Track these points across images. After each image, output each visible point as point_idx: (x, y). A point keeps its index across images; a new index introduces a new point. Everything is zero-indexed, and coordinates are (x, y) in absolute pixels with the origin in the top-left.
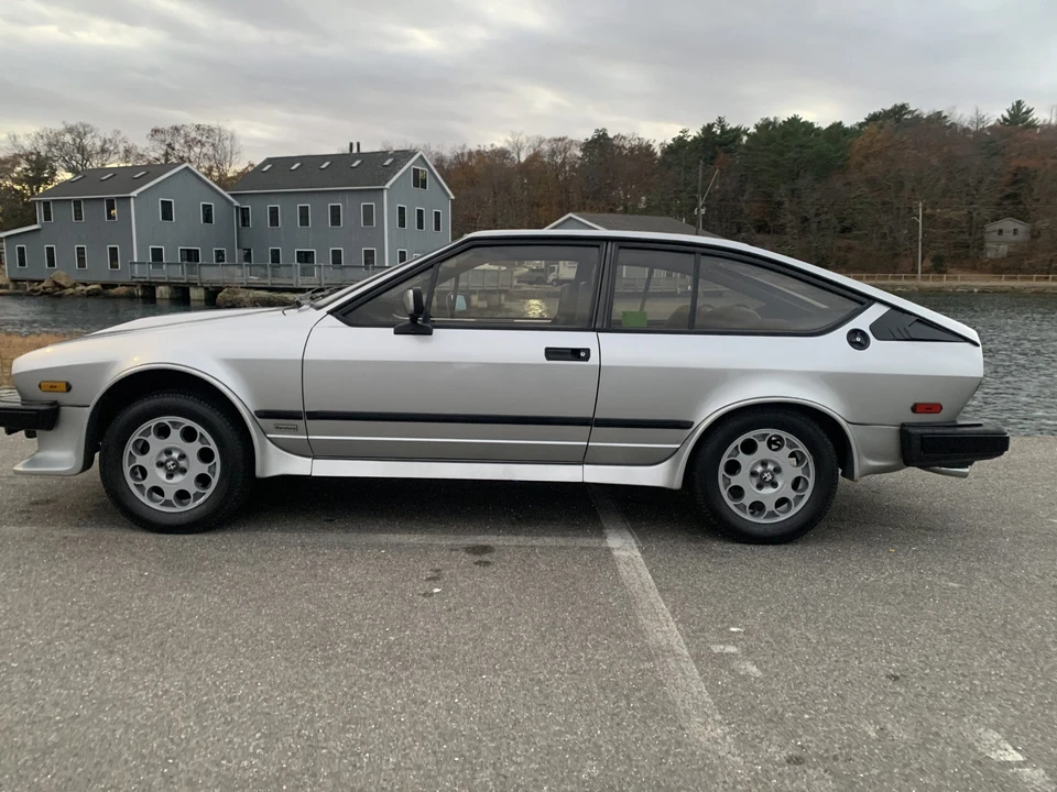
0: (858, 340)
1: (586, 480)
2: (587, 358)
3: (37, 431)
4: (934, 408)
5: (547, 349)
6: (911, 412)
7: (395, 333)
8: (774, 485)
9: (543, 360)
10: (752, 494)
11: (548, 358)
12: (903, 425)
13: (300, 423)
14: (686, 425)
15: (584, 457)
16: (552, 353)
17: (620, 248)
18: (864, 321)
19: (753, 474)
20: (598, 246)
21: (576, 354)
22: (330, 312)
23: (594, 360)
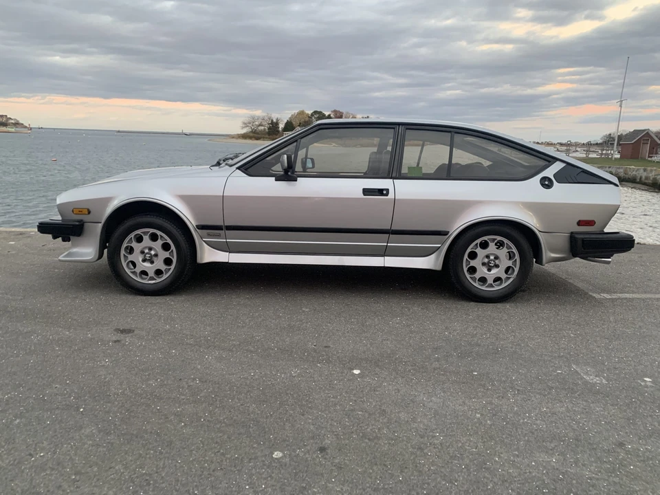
0: (546, 183)
1: (386, 265)
2: (387, 195)
3: (71, 237)
4: (590, 223)
5: (364, 189)
7: (276, 180)
9: (361, 196)
11: (364, 195)
12: (572, 233)
13: (222, 232)
14: (445, 233)
15: (384, 252)
16: (367, 192)
17: (407, 129)
18: (550, 172)
20: (394, 128)
21: (381, 192)
22: (238, 168)
23: (391, 195)
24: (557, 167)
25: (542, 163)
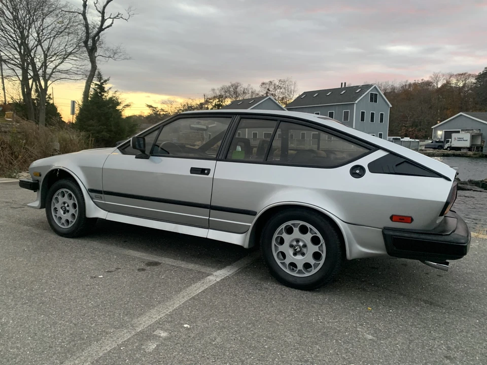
0: (357, 172)
1: (209, 237)
2: (208, 174)
5: (192, 168)
6: (390, 220)
7: (136, 158)
8: (303, 254)
9: (189, 173)
10: (291, 257)
11: (191, 173)
13: (102, 195)
14: (254, 213)
15: (208, 225)
16: (194, 170)
18: (364, 162)
19: (291, 246)
20: (231, 117)
21: (203, 171)
22: (118, 148)
23: (211, 176)
24: (378, 155)
25: (362, 150)
